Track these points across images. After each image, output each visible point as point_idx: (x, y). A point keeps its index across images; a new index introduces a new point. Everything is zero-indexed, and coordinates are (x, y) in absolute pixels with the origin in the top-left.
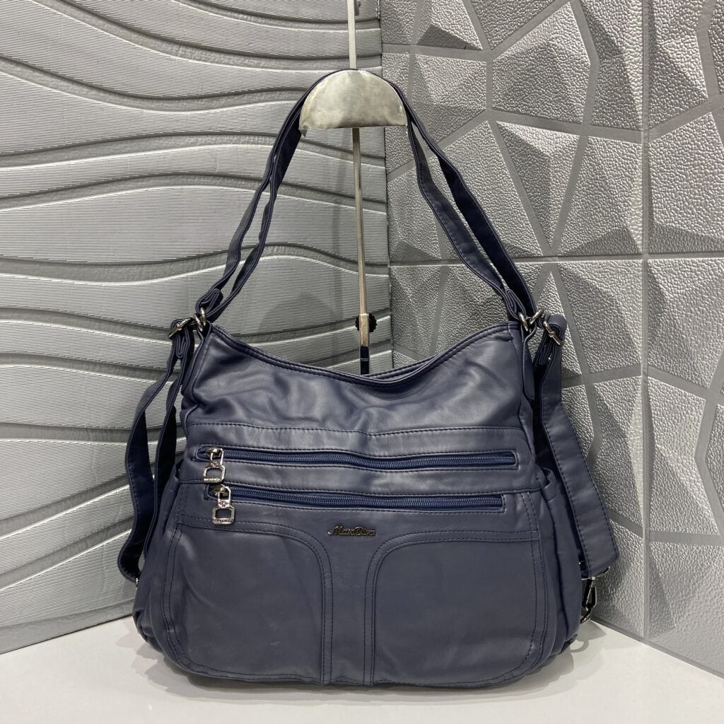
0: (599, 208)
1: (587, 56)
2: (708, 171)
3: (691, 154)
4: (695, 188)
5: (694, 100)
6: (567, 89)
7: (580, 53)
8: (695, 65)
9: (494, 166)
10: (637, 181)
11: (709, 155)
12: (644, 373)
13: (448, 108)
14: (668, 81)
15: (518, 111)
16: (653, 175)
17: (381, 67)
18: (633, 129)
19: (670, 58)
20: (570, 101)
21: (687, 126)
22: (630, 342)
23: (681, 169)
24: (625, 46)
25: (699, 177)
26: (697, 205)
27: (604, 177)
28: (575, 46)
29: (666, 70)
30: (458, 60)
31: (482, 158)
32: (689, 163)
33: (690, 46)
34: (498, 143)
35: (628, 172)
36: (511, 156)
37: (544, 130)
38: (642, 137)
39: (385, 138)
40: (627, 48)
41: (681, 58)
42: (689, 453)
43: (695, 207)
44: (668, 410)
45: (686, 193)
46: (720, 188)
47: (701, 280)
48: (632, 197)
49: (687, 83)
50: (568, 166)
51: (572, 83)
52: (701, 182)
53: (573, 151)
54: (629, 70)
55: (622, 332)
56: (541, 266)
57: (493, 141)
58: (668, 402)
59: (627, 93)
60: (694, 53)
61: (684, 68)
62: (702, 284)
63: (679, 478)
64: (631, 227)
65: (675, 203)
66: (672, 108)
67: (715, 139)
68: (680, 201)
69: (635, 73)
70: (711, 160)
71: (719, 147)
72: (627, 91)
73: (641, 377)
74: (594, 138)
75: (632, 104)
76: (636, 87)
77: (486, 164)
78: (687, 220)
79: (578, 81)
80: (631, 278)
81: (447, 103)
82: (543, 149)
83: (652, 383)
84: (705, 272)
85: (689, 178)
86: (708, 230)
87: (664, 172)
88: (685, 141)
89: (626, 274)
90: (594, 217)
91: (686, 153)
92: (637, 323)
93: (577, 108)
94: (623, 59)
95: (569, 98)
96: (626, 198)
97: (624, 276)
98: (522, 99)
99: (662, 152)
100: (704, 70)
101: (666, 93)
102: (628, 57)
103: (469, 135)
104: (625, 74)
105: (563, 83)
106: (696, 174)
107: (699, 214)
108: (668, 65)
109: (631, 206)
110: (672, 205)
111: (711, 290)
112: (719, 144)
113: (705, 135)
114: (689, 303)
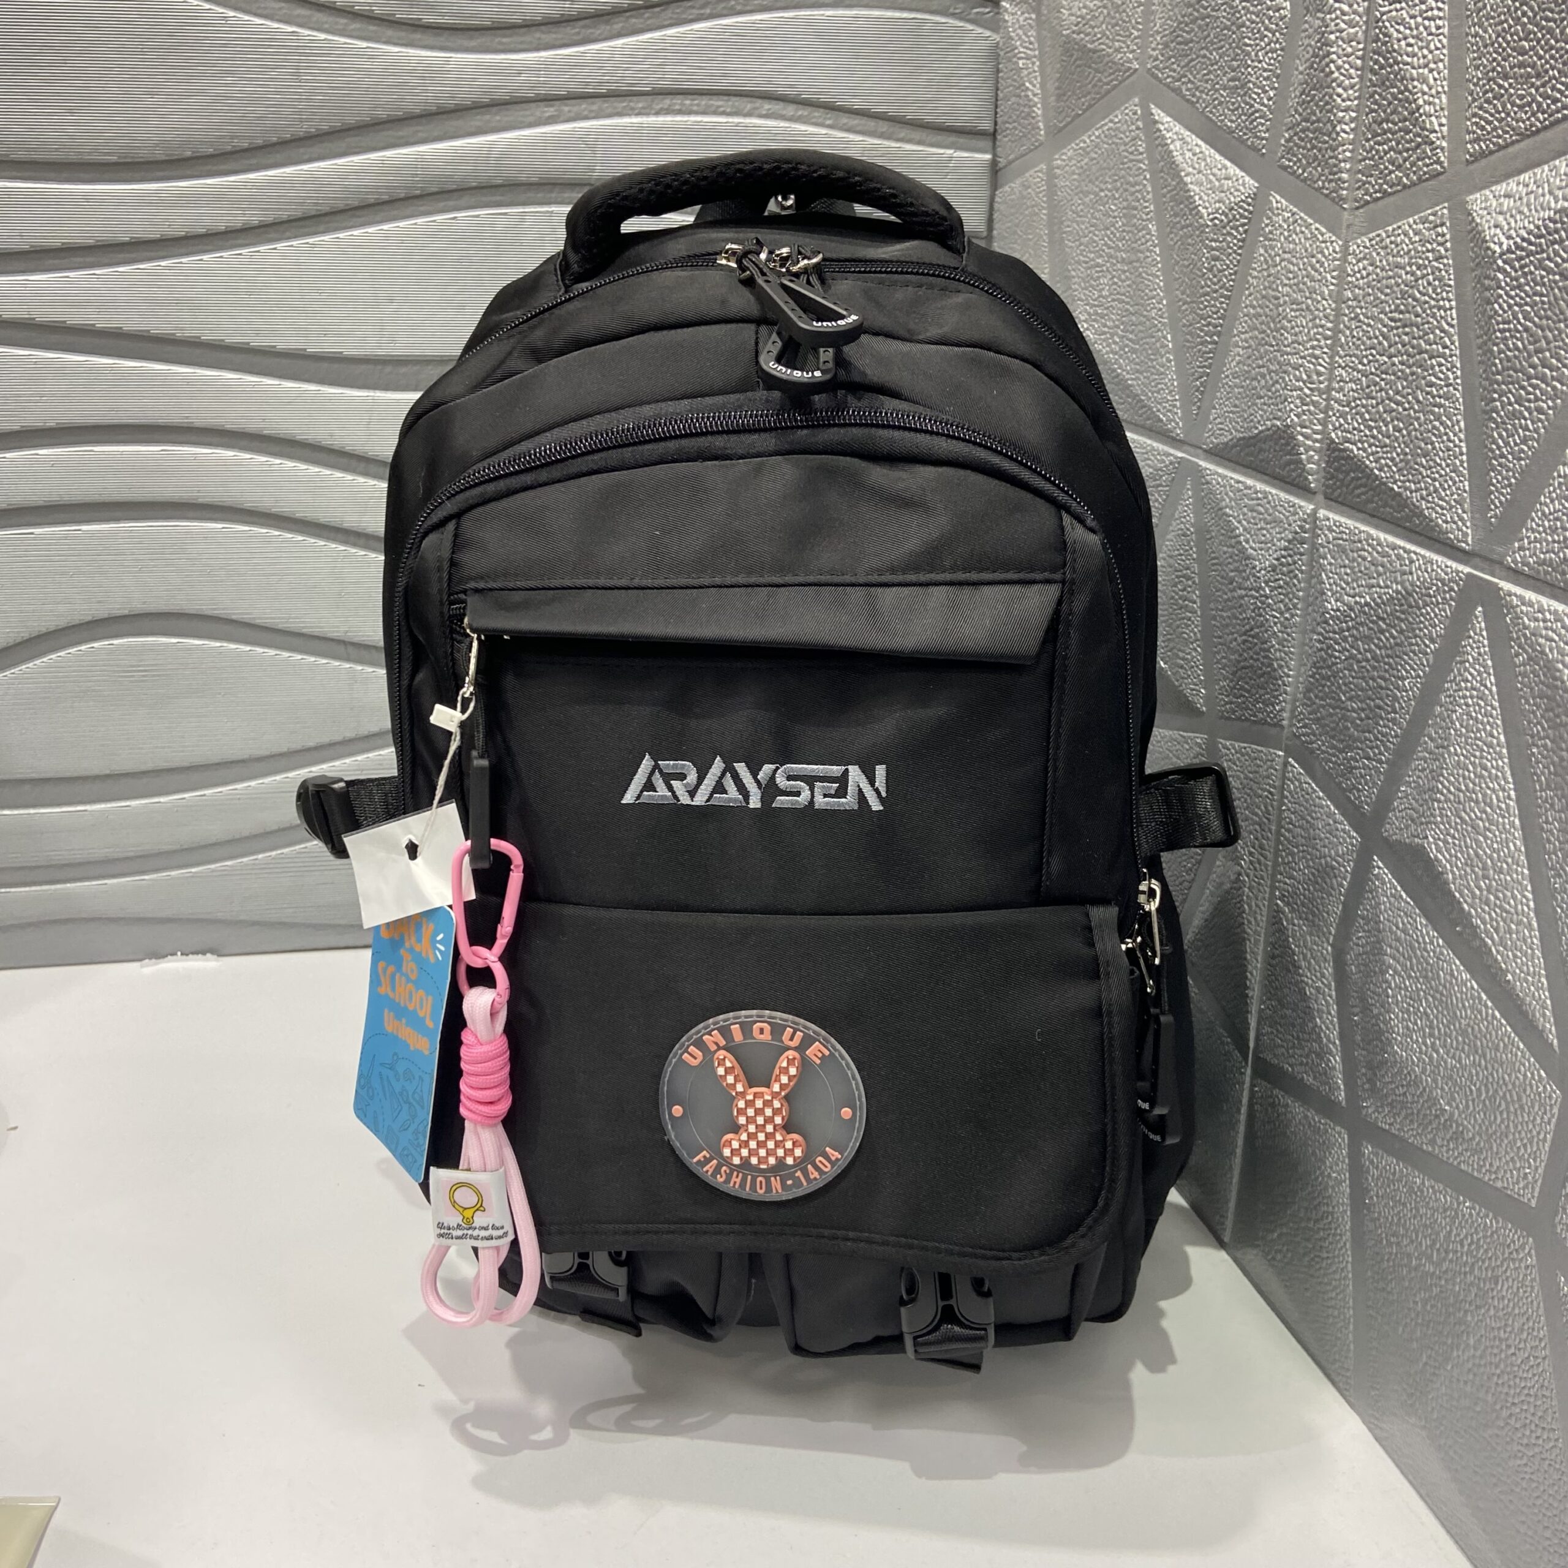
0: (1263, 366)
2: (1423, 344)
3: (1403, 292)
4: (1399, 378)
5: (1427, 166)
6: (1249, 66)
8: (1435, 79)
9: (1135, 208)
10: (1322, 326)
11: (1430, 308)
12: (1286, 745)
13: (1083, 49)
14: (1390, 104)
15: (1180, 89)
16: (1344, 323)
18: (1333, 200)
19: (1395, 51)
20: (1250, 97)
22: (1272, 677)
23: (1385, 326)
25: (1409, 355)
26: (1398, 420)
27: (1277, 298)
29: (1388, 79)
31: (1122, 184)
32: (1396, 315)
33: (1434, 30)
34: (1148, 158)
35: (1310, 298)
36: (1164, 196)
37: (1212, 151)
38: (1344, 225)
39: (997, 89)
41: (1414, 55)
42: (1324, 934)
43: (1392, 421)
44: (1305, 838)
45: (1383, 383)
46: (1435, 392)
47: (1381, 587)
48: (1309, 362)
49: (1417, 119)
50: (1235, 252)
51: (1256, 55)
52: (1409, 367)
53: (1246, 218)
54: (1334, 57)
55: (1265, 650)
56: (1179, 463)
57: (1141, 149)
58: (1308, 822)
59: (1328, 111)
60: (1437, 49)
61: (1416, 83)
62: (1380, 597)
63: (1302, 976)
64: (1299, 429)
65: (1364, 402)
66: (1391, 172)
67: (1443, 273)
68: (1373, 398)
69: (1347, 66)
70: (1431, 320)
71: (1448, 292)
72: (1328, 107)
73: (1281, 753)
74: (1278, 198)
75: (1334, 140)
76: (1343, 100)
77: (1127, 200)
78: (1377, 446)
79: (1267, 53)
80: (1289, 542)
81: (1082, 36)
82: (1200, 198)
83: (1292, 772)
84: (1391, 572)
85: (1392, 350)
86: (1403, 482)
87: (1360, 321)
88: (1399, 259)
89: (1285, 529)
90: (1255, 383)
91: (1395, 289)
92: (1286, 640)
93: (1260, 117)
94: (1327, 26)
95: (1249, 89)
96: (1300, 361)
97: (1280, 533)
98: (1187, 65)
99: (1364, 273)
100: (1450, 94)
101: (1385, 132)
102: (1336, 25)
103: (1111, 121)
104: (1327, 65)
105: (1243, 51)
106: (1404, 346)
107: (1397, 439)
108: (1391, 66)
109: (1304, 382)
110: (1358, 402)
111: (1392, 614)
112: (1450, 286)
113: (1430, 255)
114: (1357, 629)
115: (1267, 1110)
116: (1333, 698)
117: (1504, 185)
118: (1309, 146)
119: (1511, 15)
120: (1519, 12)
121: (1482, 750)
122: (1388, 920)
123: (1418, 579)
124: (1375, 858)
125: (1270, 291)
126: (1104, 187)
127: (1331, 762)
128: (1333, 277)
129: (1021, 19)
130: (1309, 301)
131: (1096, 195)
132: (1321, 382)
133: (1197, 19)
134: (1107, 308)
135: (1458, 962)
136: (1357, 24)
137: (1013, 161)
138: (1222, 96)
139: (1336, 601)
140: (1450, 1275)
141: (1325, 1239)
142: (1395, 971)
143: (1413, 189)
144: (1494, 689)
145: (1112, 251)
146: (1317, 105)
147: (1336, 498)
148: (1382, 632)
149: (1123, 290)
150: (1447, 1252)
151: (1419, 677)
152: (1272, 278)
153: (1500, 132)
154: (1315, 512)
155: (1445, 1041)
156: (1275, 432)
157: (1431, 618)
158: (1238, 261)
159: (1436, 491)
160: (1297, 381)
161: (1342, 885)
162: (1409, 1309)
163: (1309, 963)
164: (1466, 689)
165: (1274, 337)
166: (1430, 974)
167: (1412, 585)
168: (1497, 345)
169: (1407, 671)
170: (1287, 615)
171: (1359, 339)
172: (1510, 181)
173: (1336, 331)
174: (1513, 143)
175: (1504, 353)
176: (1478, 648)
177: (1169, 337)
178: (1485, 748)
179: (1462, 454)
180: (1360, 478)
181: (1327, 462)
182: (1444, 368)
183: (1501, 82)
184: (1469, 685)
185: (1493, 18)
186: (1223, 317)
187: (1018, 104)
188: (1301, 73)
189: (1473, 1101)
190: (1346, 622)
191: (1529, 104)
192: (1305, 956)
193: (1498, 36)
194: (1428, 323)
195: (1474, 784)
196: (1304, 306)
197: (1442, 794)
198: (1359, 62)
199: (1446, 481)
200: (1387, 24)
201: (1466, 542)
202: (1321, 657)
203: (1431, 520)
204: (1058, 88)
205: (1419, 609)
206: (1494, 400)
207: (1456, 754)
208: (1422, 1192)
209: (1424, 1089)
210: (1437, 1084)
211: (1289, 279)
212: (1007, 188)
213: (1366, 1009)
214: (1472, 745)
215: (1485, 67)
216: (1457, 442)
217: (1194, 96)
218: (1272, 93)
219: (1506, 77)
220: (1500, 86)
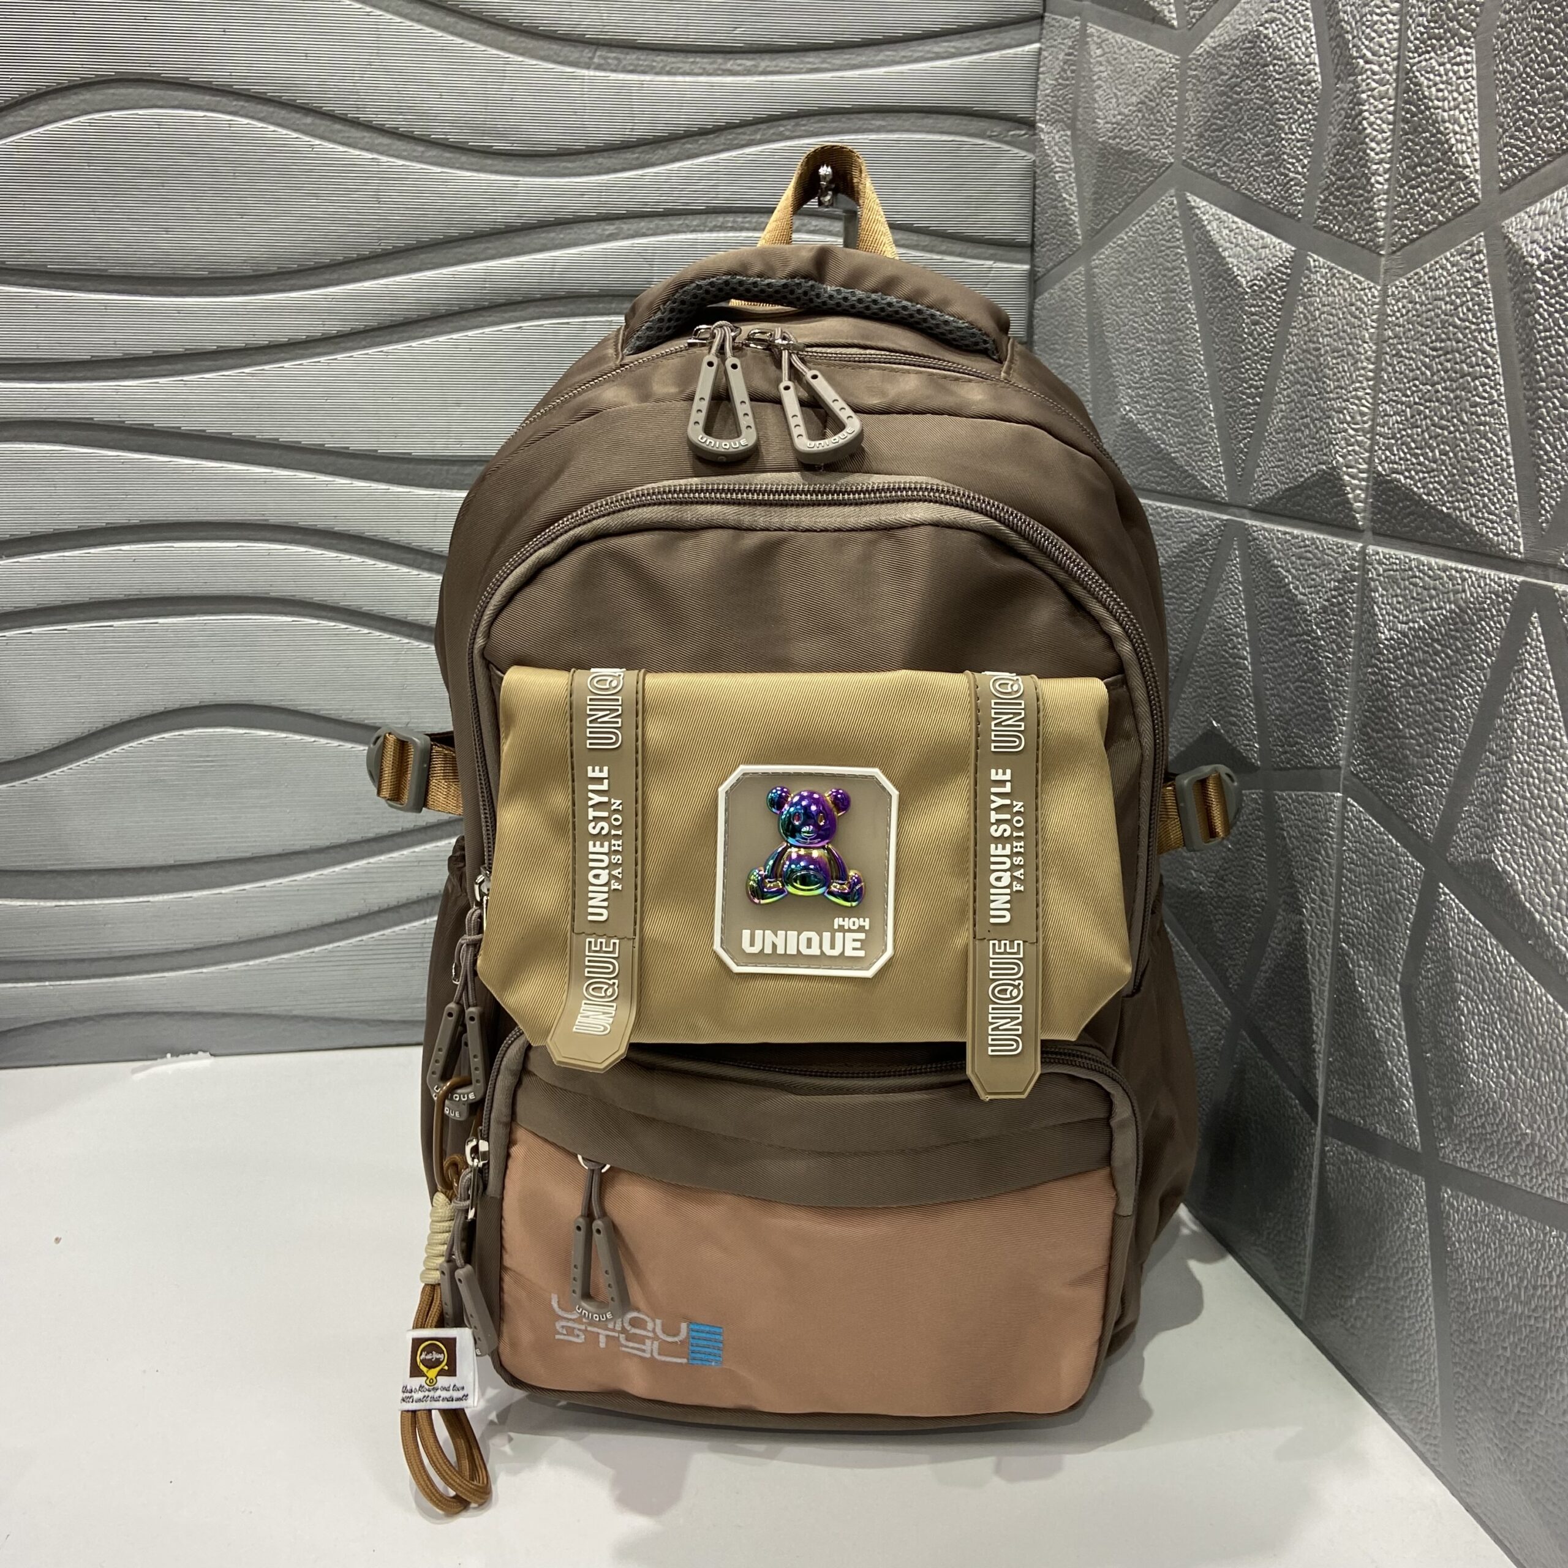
0: (1307, 416)
1: (1318, 70)
2: (1464, 366)
3: (1443, 322)
4: (1443, 403)
5: (1461, 200)
6: (1283, 139)
7: (1307, 60)
8: (1466, 119)
9: (1174, 291)
10: (1364, 368)
11: (1471, 333)
12: (1344, 786)
13: (1119, 152)
14: (1422, 149)
15: (1216, 173)
16: (1386, 361)
17: (1037, 45)
18: (1370, 249)
19: (1425, 97)
20: (1285, 168)
21: (1447, 259)
22: (1327, 719)
23: (1426, 357)
24: (1363, 57)
25: (1452, 380)
26: (1443, 443)
27: (1319, 349)
28: (1300, 44)
29: (1420, 126)
30: (1144, 45)
31: (1160, 271)
32: (1438, 345)
33: (1462, 74)
34: (1185, 243)
35: (1351, 344)
36: (1202, 275)
37: (1249, 225)
38: (1382, 270)
39: (1034, 204)
40: (1367, 62)
41: (1444, 99)
42: (1391, 972)
43: (1438, 445)
44: (1367, 876)
45: (1427, 411)
46: (1480, 411)
47: (1434, 610)
48: (1352, 404)
49: (1450, 158)
50: (1274, 314)
51: (1290, 128)
52: (1453, 391)
53: (1284, 281)
54: (1366, 114)
55: (1318, 693)
56: (1225, 525)
57: (1178, 236)
58: (1369, 859)
59: (1362, 167)
60: (1467, 90)
61: (1447, 125)
62: (1434, 619)
63: (1369, 1019)
64: (1344, 469)
65: (1409, 431)
66: (1427, 212)
67: (1482, 297)
68: (1417, 427)
69: (1379, 122)
70: (1472, 343)
71: (1487, 315)
72: (1363, 161)
73: (1339, 794)
74: (1316, 257)
75: (1369, 192)
76: (1377, 154)
77: (1165, 285)
78: (1423, 472)
79: (1300, 125)
80: (1339, 581)
81: (1118, 140)
82: (1239, 269)
83: (1352, 811)
84: (1443, 593)
85: (1435, 378)
86: (1452, 502)
87: (1402, 356)
88: (1438, 292)
89: (1334, 570)
90: (1299, 434)
91: (1436, 320)
92: (1341, 680)
93: (1295, 185)
94: (1358, 87)
95: (1284, 160)
96: (1343, 404)
97: (1330, 575)
98: (1222, 150)
99: (1404, 311)
100: (1482, 132)
101: (1419, 176)
102: (1368, 84)
103: (1148, 215)
104: (1360, 123)
105: (1276, 126)
106: (1446, 372)
107: (1443, 462)
108: (1422, 112)
109: (1348, 423)
110: (1404, 433)
111: (1446, 634)
112: (1489, 309)
113: (1469, 283)
114: (1412, 655)
115: (1339, 1168)
116: (1391, 729)
117: (1538, 204)
118: (1344, 202)
119: (1537, 46)
120: (1545, 42)
121: (1546, 755)
122: (1458, 946)
123: (1472, 595)
124: (1441, 885)
125: (1312, 345)
126: (1141, 276)
127: (1392, 795)
128: (1372, 321)
129: (1057, 137)
130: (1350, 347)
131: (1135, 284)
132: (1365, 422)
133: (1231, 105)
134: (1149, 389)
135: (1532, 978)
136: (1388, 82)
137: (1052, 268)
138: (1257, 171)
139: (1389, 630)
140: (1540, 1311)
141: (1406, 1298)
142: (1467, 997)
143: (1448, 225)
144: (1554, 692)
145: (1152, 335)
146: (1351, 163)
147: (1385, 533)
148: (1437, 653)
149: (1164, 369)
150: (1535, 1288)
151: (1477, 692)
152: (1312, 332)
153: (1532, 156)
154: (1363, 549)
155: (1523, 1060)
156: (1321, 477)
157: (1487, 632)
158: (1278, 323)
159: (1485, 506)
160: (1342, 423)
161: (1408, 919)
162: (1498, 1356)
163: (1377, 1004)
164: (1526, 695)
165: (1316, 387)
166: (1503, 995)
167: (1465, 602)
168: (1539, 353)
169: (1463, 688)
170: (1340, 655)
171: (1401, 373)
172: (1544, 200)
173: (1378, 370)
174: (1544, 164)
175: (1547, 359)
176: (1536, 653)
177: (1211, 407)
178: (1548, 752)
179: (1509, 467)
180: (1409, 507)
181: (1373, 497)
182: (1487, 388)
183: (1531, 109)
184: (1529, 691)
185: (1520, 51)
186: (1264, 379)
187: (1056, 215)
188: (1335, 136)
189: (1555, 1119)
190: (1401, 650)
191: (1559, 125)
192: (1372, 997)
193: (1526, 66)
194: (1470, 346)
195: (1539, 789)
196: (1345, 352)
197: (1507, 804)
198: (1390, 117)
199: (1495, 495)
200: (1417, 74)
201: (1520, 553)
202: (1377, 690)
203: (1482, 535)
204: (1095, 193)
205: (1474, 624)
206: (1540, 407)
207: (1519, 762)
208: (1506, 1228)
209: (1504, 1115)
210: (1516, 1109)
211: (1329, 329)
212: (1046, 295)
213: (1438, 1042)
214: (1534, 751)
215: (1514, 98)
216: (1504, 456)
217: (1229, 177)
218: (1306, 162)
219: (1535, 105)
220: (1530, 113)
